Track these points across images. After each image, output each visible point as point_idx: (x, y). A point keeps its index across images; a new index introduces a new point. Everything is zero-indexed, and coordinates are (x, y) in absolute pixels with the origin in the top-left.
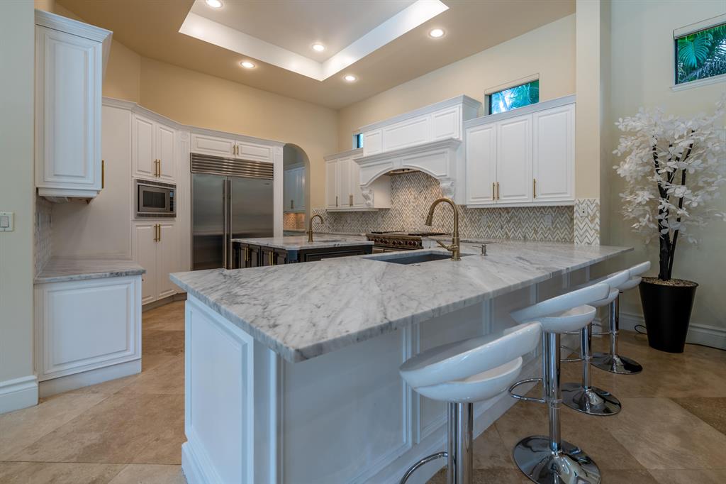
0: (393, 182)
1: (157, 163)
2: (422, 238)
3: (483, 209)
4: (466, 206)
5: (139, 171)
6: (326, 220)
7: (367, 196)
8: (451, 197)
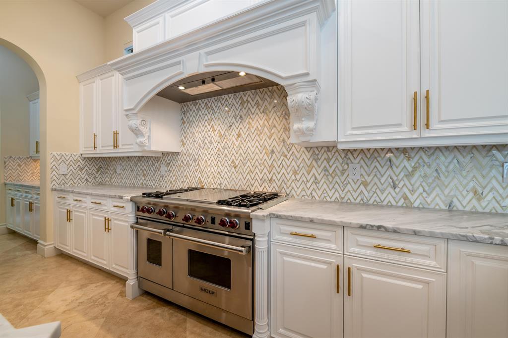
0: (184, 113)
6: (81, 170)
7: (137, 129)
8: (311, 124)
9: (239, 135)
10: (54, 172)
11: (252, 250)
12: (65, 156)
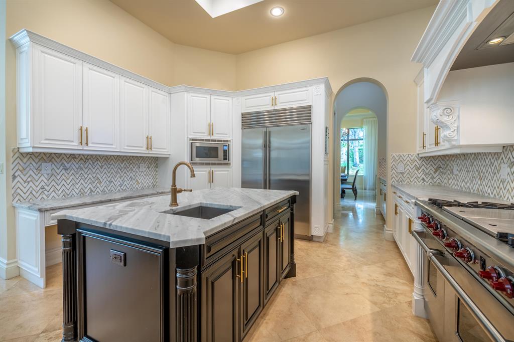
5: (194, 133)
6: (418, 169)
7: (438, 121)
10: (394, 171)
12: (402, 156)
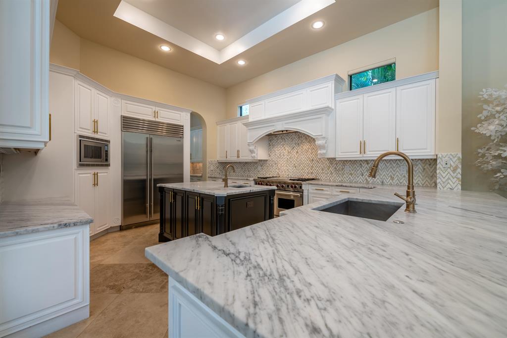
0: (270, 141)
1: (95, 122)
2: (302, 183)
3: (346, 161)
4: (335, 158)
5: (81, 128)
6: (218, 168)
7: (252, 150)
8: (324, 151)
9: (297, 152)
10: (209, 169)
11: (302, 196)
12: (212, 161)
